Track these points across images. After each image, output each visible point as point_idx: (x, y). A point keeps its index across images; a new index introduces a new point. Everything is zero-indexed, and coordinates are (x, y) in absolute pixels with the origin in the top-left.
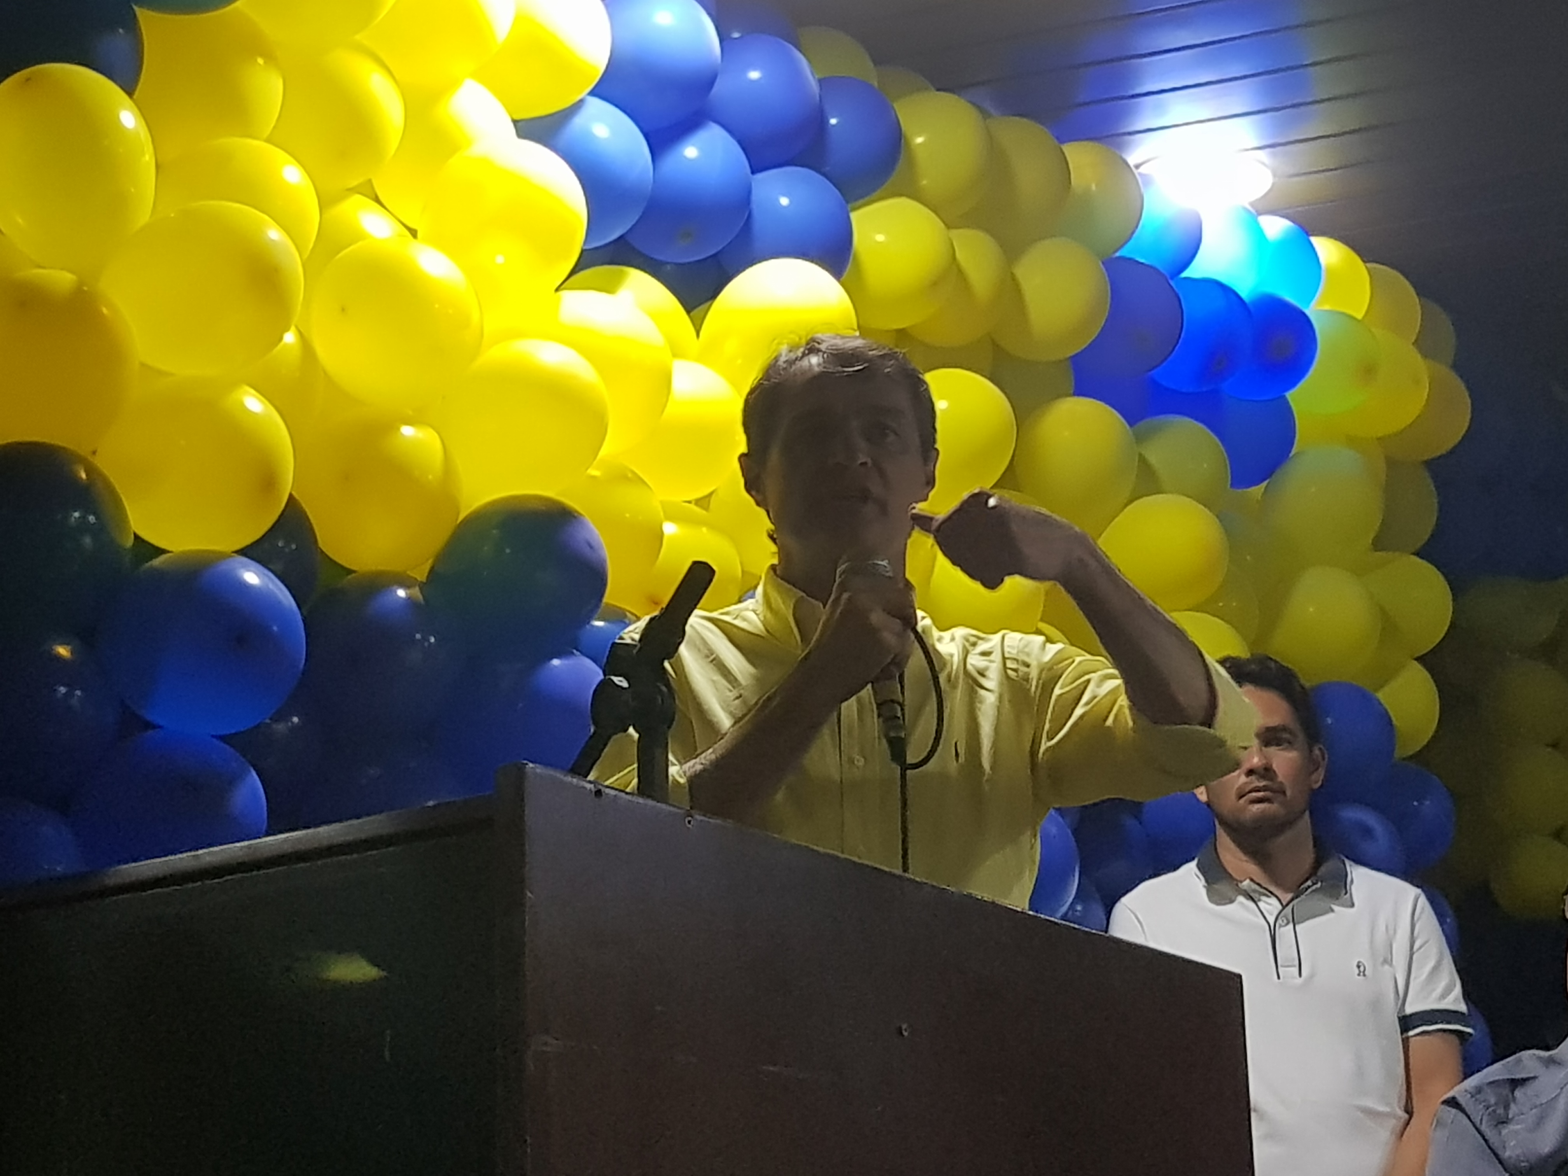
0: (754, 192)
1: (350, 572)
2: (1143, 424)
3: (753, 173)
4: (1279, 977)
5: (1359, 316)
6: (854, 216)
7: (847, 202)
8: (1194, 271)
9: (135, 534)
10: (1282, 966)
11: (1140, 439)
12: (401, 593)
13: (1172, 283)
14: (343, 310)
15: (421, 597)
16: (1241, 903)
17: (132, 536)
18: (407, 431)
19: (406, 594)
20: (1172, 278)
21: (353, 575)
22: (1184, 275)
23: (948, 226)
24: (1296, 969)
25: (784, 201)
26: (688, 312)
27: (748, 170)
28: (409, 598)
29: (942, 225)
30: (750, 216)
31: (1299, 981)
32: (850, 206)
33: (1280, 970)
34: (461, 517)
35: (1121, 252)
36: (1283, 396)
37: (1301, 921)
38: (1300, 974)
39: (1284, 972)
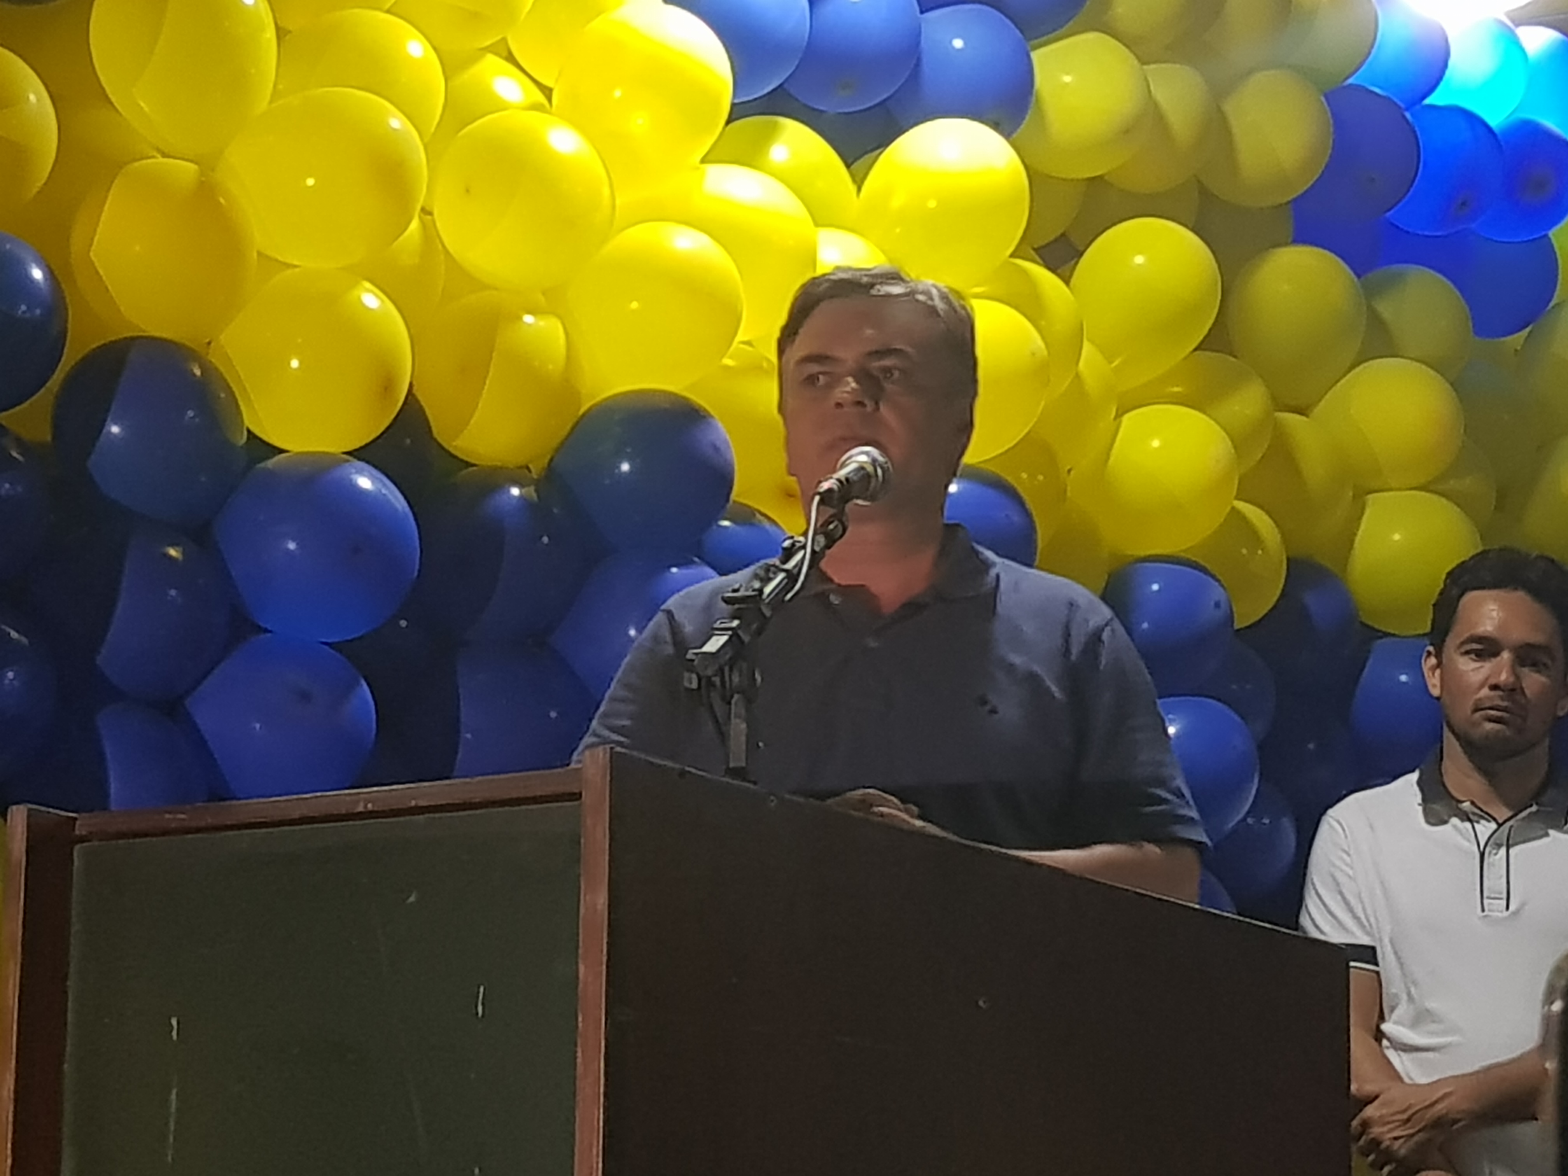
0: (923, 33)
1: (468, 465)
2: (1376, 275)
3: (922, 12)
4: (1483, 910)
6: (1037, 56)
7: (1029, 39)
8: (1435, 99)
9: (249, 431)
10: (1489, 898)
11: (1370, 293)
12: (515, 491)
13: (1408, 115)
14: (468, 191)
15: (534, 495)
16: (1455, 826)
17: (245, 433)
18: (528, 319)
19: (521, 492)
20: (1407, 109)
21: (471, 469)
22: (1428, 101)
23: (1143, 61)
24: (1504, 902)
25: (958, 43)
26: (848, 166)
27: (917, 9)
28: (521, 497)
29: (1136, 60)
30: (919, 59)
31: (1506, 914)
32: (1030, 45)
33: (1486, 901)
34: (582, 410)
35: (1351, 81)
36: (1546, 236)
37: (1516, 844)
38: (1508, 908)
39: (1490, 904)
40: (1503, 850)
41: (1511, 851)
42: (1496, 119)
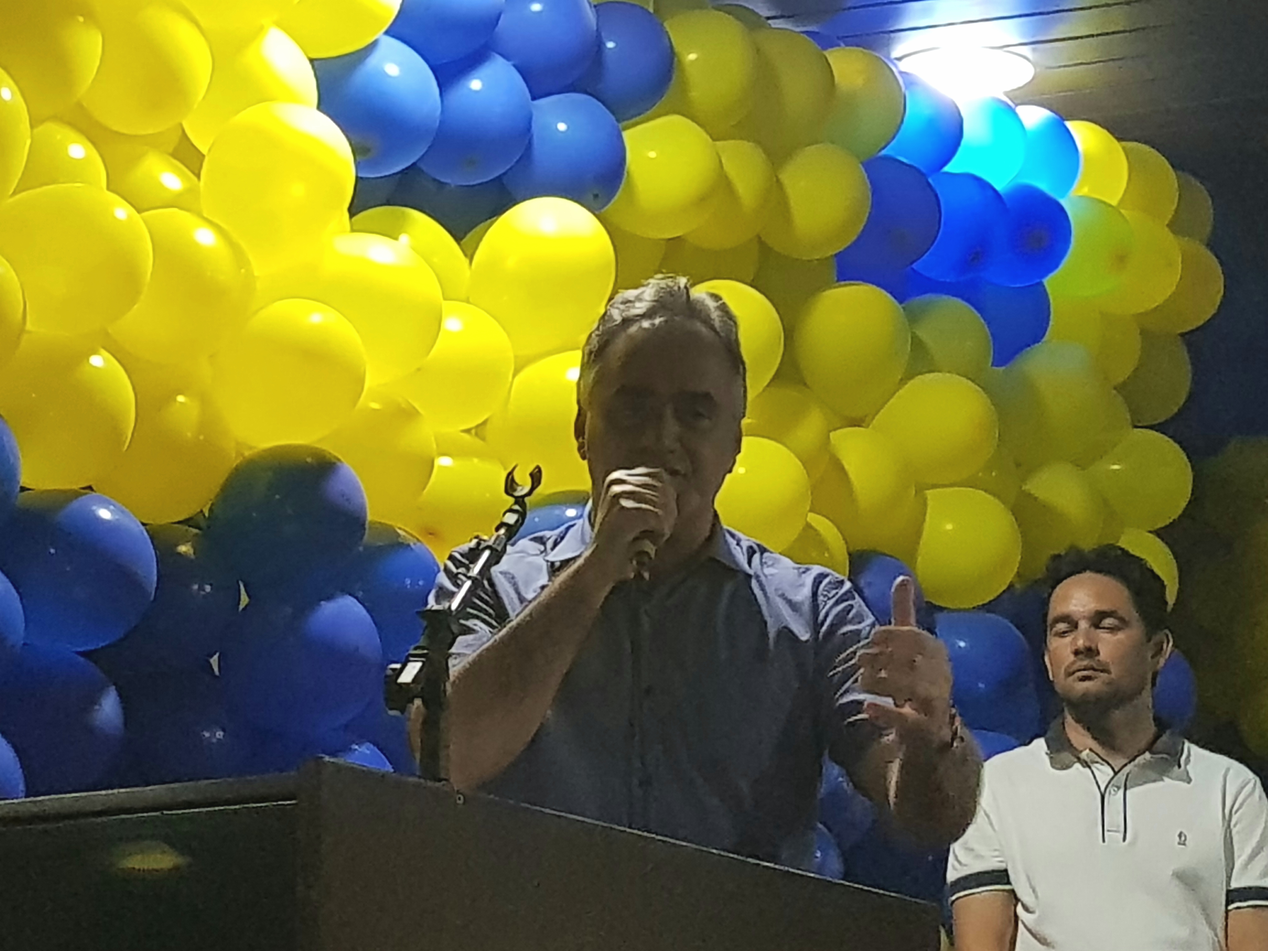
0: (534, 118)
2: (913, 302)
3: (534, 98)
4: (1104, 841)
5: (1114, 203)
6: (627, 135)
7: (618, 121)
8: (952, 167)
10: (1108, 831)
13: (931, 181)
16: (1076, 771)
22: (946, 169)
23: (715, 138)
24: (1122, 835)
25: (562, 127)
27: (529, 96)
29: (708, 138)
30: (530, 142)
31: (1123, 844)
32: (621, 126)
33: (1106, 833)
34: (233, 466)
35: (883, 152)
36: (1041, 284)
37: (1132, 787)
38: (1124, 839)
39: (1109, 836)
40: (1121, 791)
41: (1128, 792)
42: (1001, 184)
